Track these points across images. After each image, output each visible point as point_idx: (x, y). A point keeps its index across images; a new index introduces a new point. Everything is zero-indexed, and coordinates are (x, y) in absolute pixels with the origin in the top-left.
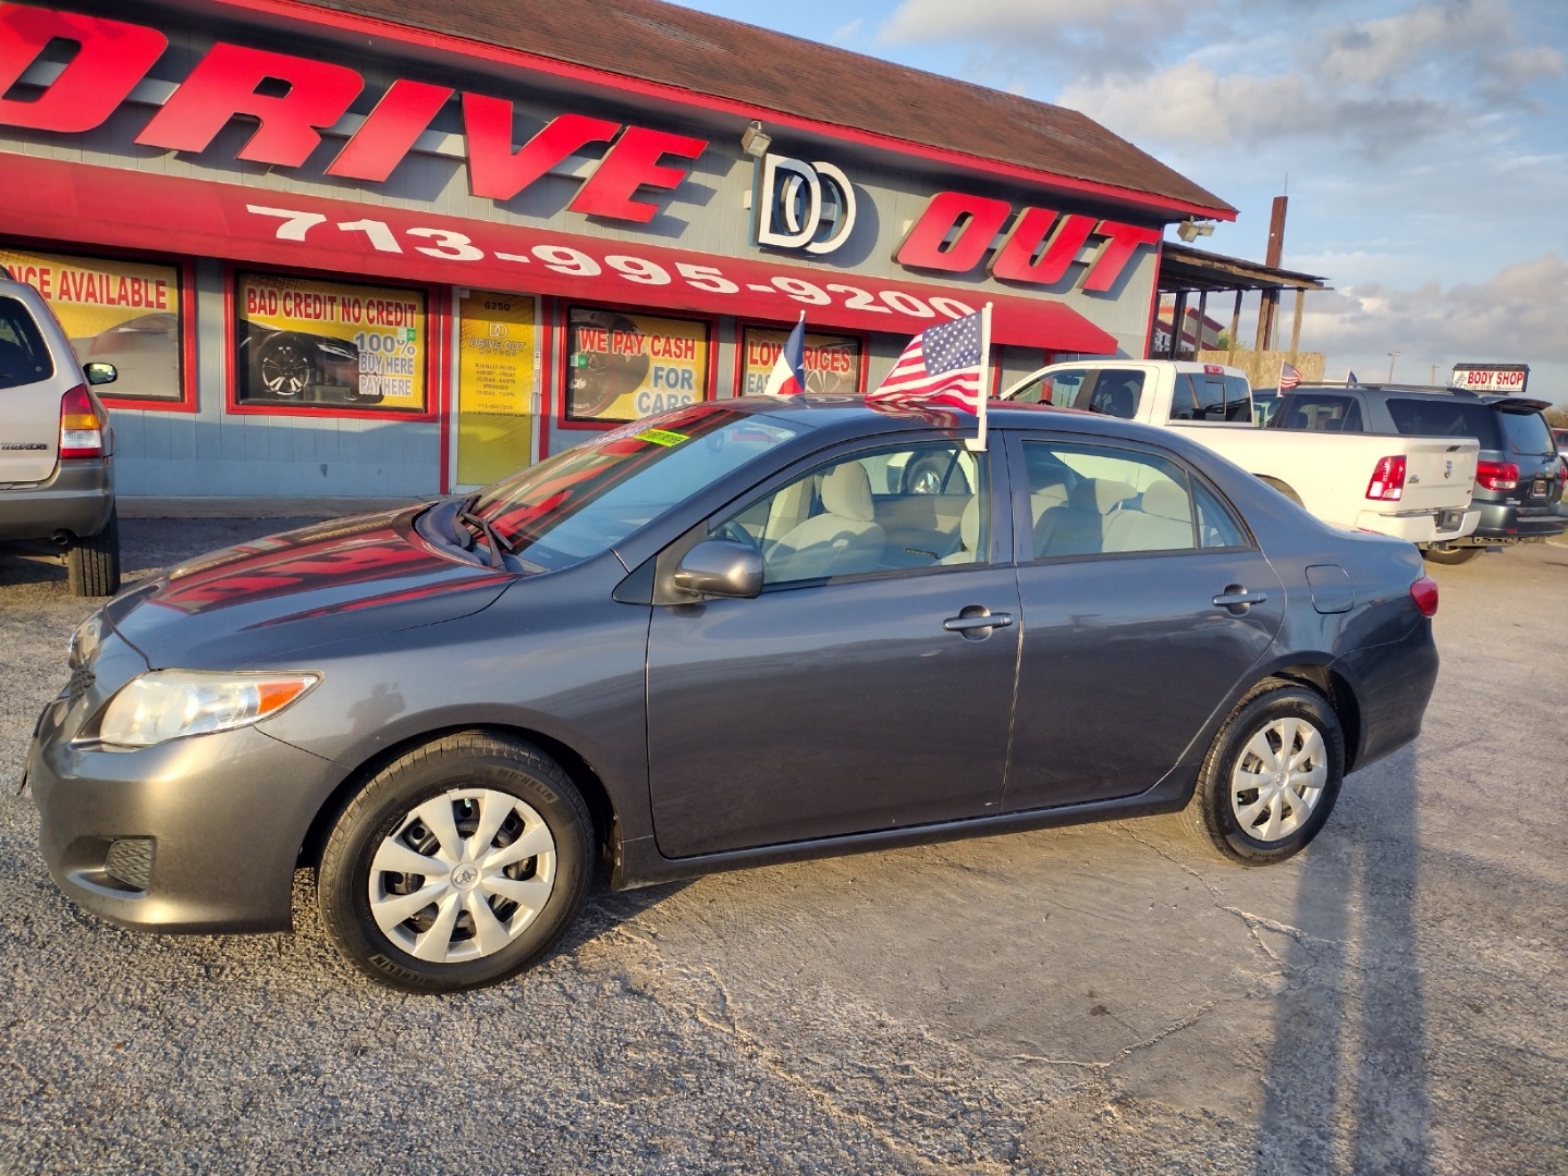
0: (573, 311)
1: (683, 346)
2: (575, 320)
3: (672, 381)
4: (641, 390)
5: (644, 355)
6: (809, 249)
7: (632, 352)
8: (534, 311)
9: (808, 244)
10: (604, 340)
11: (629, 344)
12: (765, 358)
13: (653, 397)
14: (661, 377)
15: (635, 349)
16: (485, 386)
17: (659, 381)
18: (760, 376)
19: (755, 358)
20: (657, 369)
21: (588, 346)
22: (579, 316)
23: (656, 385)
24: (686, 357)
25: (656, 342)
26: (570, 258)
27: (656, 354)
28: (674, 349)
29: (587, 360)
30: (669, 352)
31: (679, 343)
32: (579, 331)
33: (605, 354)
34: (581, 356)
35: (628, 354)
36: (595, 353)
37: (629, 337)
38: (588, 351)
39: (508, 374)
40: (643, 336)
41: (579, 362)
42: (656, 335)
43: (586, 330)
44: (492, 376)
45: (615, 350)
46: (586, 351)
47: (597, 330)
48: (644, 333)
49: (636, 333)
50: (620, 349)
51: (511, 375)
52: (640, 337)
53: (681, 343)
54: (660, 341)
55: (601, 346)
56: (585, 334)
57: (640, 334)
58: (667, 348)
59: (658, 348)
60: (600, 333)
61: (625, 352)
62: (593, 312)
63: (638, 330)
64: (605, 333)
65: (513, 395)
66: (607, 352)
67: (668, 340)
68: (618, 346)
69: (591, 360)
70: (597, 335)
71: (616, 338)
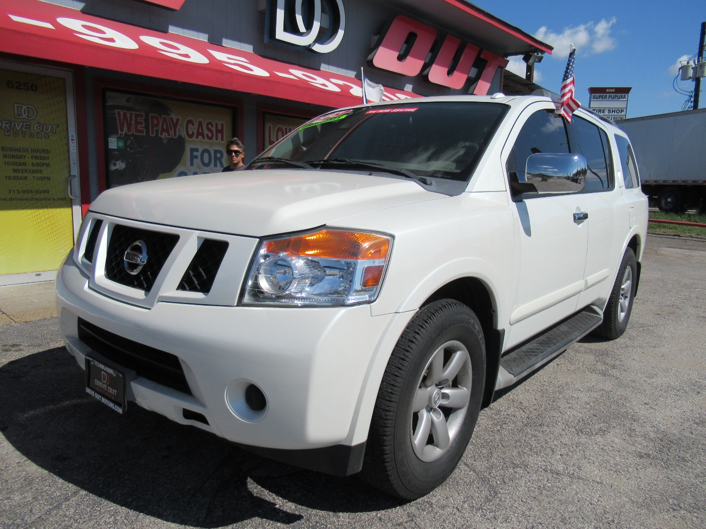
0: (109, 94)
1: (214, 129)
2: (110, 103)
3: (206, 160)
4: (179, 168)
5: (180, 137)
6: (314, 48)
7: (169, 134)
8: (65, 93)
9: (312, 45)
10: (141, 123)
11: (165, 128)
14: (196, 157)
15: (172, 132)
16: (15, 171)
17: (195, 160)
19: (272, 140)
20: (192, 150)
21: (125, 129)
22: (115, 99)
23: (192, 164)
24: (217, 139)
25: (190, 125)
26: (103, 33)
27: (191, 136)
28: (206, 132)
29: (125, 142)
30: (202, 134)
31: (210, 126)
32: (115, 114)
33: (142, 136)
34: (119, 139)
35: (165, 135)
36: (133, 135)
37: (165, 120)
38: (126, 134)
39: (41, 158)
40: (178, 120)
41: (118, 144)
42: (189, 118)
43: (122, 113)
44: (22, 161)
45: (153, 133)
46: (124, 133)
47: (134, 113)
48: (178, 117)
49: (171, 117)
50: (157, 131)
51: (45, 158)
52: (175, 121)
53: (212, 126)
54: (193, 124)
55: (139, 128)
56: (122, 117)
57: (175, 117)
58: (200, 131)
59: (192, 130)
60: (137, 116)
61: (161, 134)
62: (128, 96)
63: (173, 114)
64: (141, 116)
65: (49, 179)
66: (144, 134)
67: (200, 124)
68: (155, 128)
69: (129, 142)
70: (133, 118)
71: (152, 122)
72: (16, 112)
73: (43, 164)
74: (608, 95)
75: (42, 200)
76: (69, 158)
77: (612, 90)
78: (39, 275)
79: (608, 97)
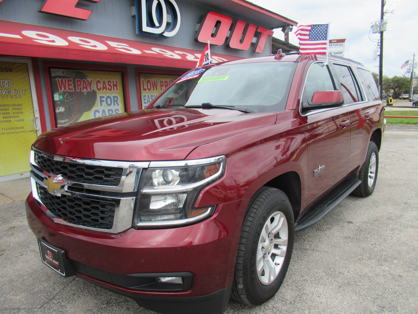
0: (52, 70)
1: (112, 84)
2: (53, 75)
3: (109, 103)
4: (94, 108)
5: (93, 91)
6: (164, 34)
7: (87, 90)
8: (28, 72)
9: (163, 32)
10: (71, 85)
11: (85, 86)
12: (149, 88)
13: (101, 112)
14: (103, 101)
15: (89, 89)
16: (4, 117)
17: (103, 103)
18: (148, 96)
19: (145, 88)
20: (101, 97)
21: (63, 89)
22: (55, 73)
23: (101, 105)
24: (114, 90)
25: (99, 83)
26: (48, 37)
27: (99, 90)
28: (108, 86)
29: (64, 96)
30: (106, 88)
31: (109, 83)
32: (56, 81)
33: (73, 92)
34: (60, 94)
35: (85, 90)
36: (67, 92)
37: (84, 82)
38: (63, 91)
39: (18, 109)
40: (91, 81)
41: (59, 98)
42: (98, 80)
43: (60, 80)
44: (7, 111)
45: (78, 90)
46: (62, 91)
47: (67, 79)
48: (91, 80)
49: (88, 80)
50: (80, 88)
51: (20, 109)
52: (90, 82)
53: (111, 83)
54: (100, 83)
55: (70, 88)
56: (60, 82)
57: (90, 80)
58: (104, 86)
59: (100, 86)
60: (68, 81)
61: (83, 90)
62: (63, 70)
63: (89, 78)
64: (71, 81)
65: (23, 120)
66: (74, 91)
67: (104, 82)
68: (79, 87)
69: (66, 96)
70: (67, 82)
71: (77, 83)
72: (2, 85)
73: (19, 113)
74: (333, 44)
75: (20, 132)
76: (33, 108)
77: (335, 41)
78: (22, 174)
79: (333, 45)
